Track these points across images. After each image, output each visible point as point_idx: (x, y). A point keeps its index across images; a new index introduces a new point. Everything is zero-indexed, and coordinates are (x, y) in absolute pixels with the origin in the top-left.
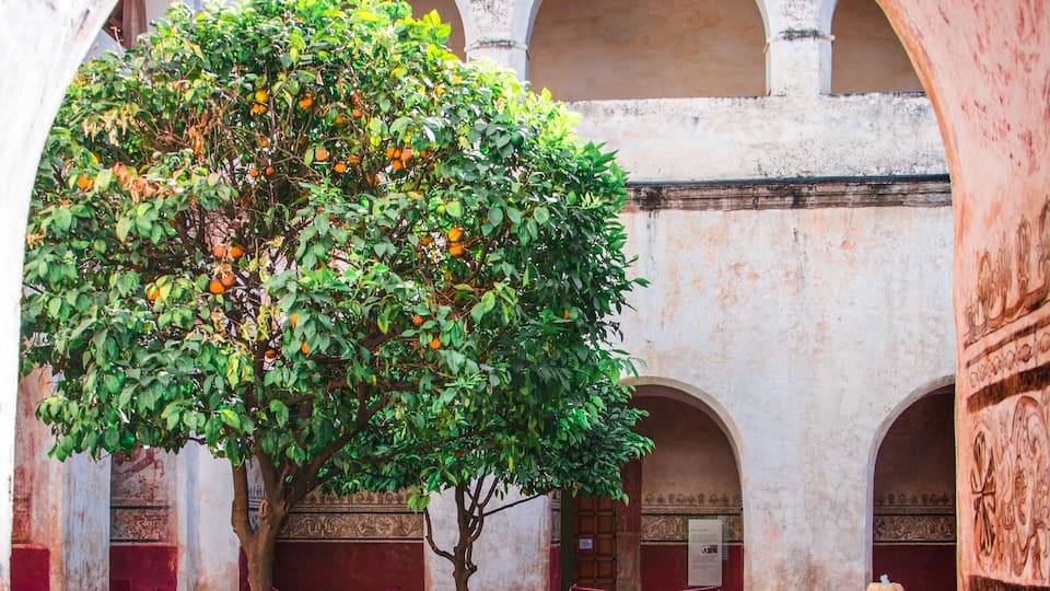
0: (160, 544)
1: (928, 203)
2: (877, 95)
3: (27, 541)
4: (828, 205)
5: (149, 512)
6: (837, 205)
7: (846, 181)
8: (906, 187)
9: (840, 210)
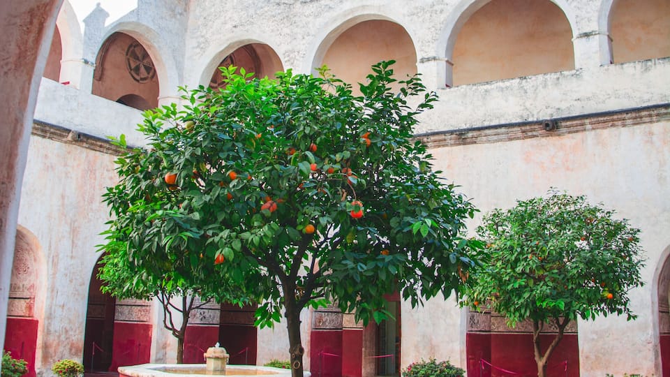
0: (146, 323)
1: (489, 141)
2: (464, 86)
3: (32, 317)
4: (439, 146)
5: (144, 308)
6: (443, 146)
7: (444, 133)
8: (475, 133)
9: (446, 148)
